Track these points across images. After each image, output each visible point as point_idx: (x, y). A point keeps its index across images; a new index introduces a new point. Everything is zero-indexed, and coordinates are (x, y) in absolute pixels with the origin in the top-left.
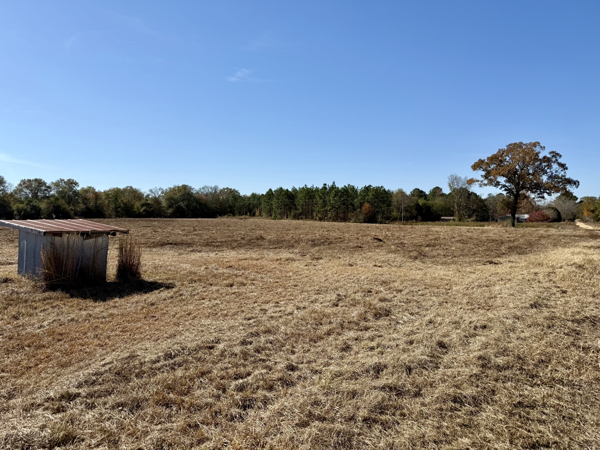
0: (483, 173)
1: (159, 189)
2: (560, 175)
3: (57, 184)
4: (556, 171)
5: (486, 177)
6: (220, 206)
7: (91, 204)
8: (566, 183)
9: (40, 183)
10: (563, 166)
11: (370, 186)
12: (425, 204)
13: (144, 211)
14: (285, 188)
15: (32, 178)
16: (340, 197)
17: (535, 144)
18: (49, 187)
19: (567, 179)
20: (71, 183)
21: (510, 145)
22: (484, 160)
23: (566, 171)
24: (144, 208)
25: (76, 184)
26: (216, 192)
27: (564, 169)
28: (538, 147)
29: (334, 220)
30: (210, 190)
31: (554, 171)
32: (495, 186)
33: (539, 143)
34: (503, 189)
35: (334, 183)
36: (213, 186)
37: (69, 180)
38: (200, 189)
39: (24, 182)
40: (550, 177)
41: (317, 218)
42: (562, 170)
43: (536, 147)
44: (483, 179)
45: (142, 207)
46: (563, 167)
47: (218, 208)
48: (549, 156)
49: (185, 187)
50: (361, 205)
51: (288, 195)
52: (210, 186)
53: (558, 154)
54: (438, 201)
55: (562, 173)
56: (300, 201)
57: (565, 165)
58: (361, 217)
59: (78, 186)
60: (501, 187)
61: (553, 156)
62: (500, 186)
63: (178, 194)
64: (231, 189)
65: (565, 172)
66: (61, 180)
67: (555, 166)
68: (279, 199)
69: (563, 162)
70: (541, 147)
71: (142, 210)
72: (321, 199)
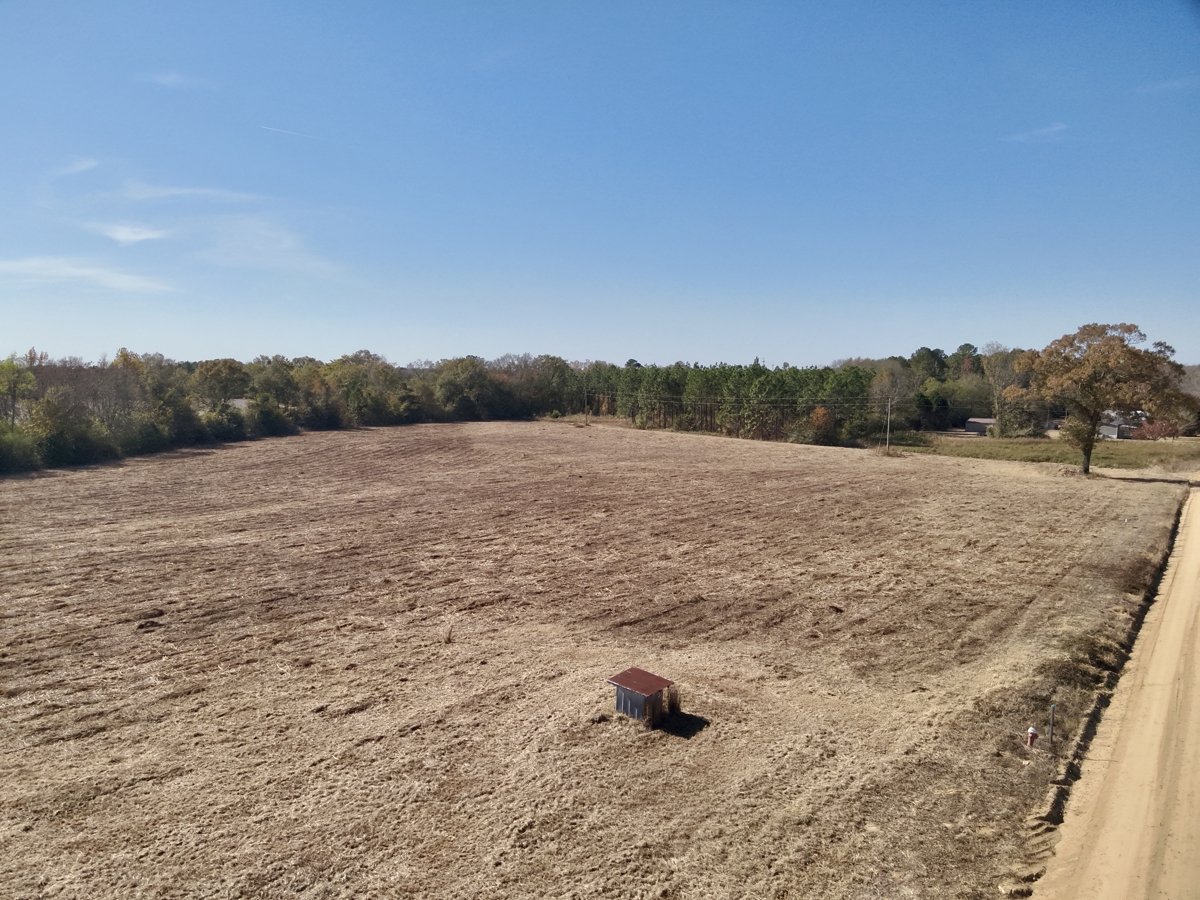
6: (535, 394)
7: (320, 404)
12: (937, 394)
13: (407, 409)
16: (769, 393)
21: (1085, 326)
24: (405, 404)
26: (526, 365)
28: (1134, 334)
29: (756, 436)
30: (516, 362)
33: (1136, 328)
35: (757, 360)
36: (521, 355)
40: (1153, 386)
41: (724, 431)
42: (1175, 377)
43: (1130, 333)
46: (1178, 370)
47: (532, 399)
48: (1153, 350)
49: (472, 360)
50: (810, 410)
52: (516, 354)
53: (1168, 348)
54: (966, 383)
55: (1176, 380)
57: (1182, 366)
58: (810, 433)
61: (1160, 351)
63: (463, 376)
64: (553, 358)
65: (1181, 380)
66: (262, 357)
69: (1178, 362)
71: (402, 407)
72: (731, 395)
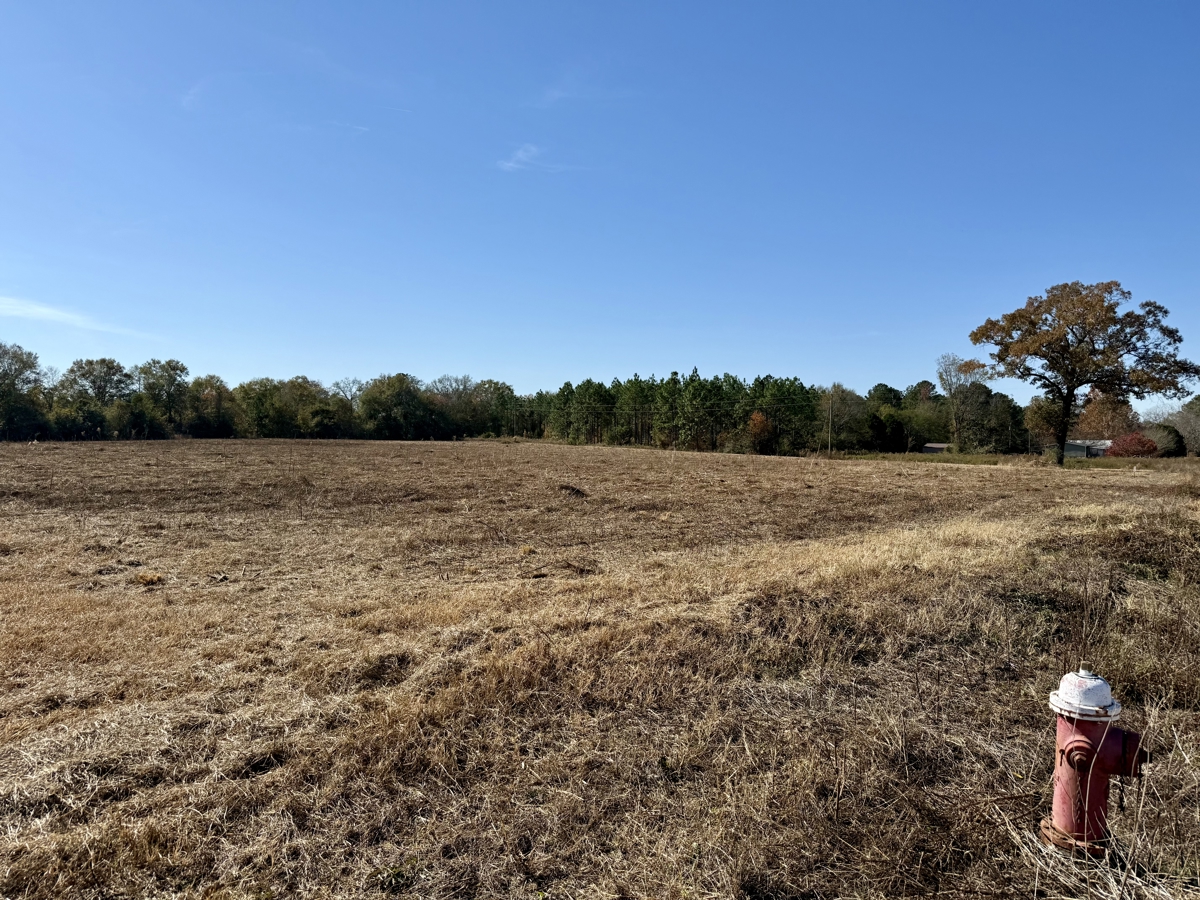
0: (996, 349)
1: (354, 382)
2: (1165, 355)
3: (146, 371)
4: (1157, 346)
5: (1001, 358)
6: (472, 417)
7: (210, 411)
8: (1178, 372)
9: (110, 367)
10: (1172, 335)
11: (769, 377)
12: (891, 416)
13: (318, 425)
14: (596, 380)
15: (96, 357)
16: (705, 399)
17: (1109, 287)
18: (128, 376)
19: (1180, 362)
20: (174, 368)
21: (1053, 288)
22: (998, 321)
23: (1178, 344)
24: (316, 419)
25: (183, 369)
26: (465, 388)
27: (1175, 341)
28: (1115, 293)
29: (691, 448)
30: (454, 385)
31: (1151, 346)
32: (1020, 377)
33: (1117, 285)
34: (1039, 383)
35: (696, 370)
36: (460, 377)
37: (169, 363)
38: (435, 382)
39: (79, 364)
40: (1141, 358)
41: (658, 443)
42: (1169, 344)
43: (1111, 293)
44: (994, 362)
45: (314, 417)
46: (1173, 337)
47: (468, 421)
48: (1140, 312)
49: (402, 378)
50: (747, 414)
51: (601, 396)
52: (455, 376)
53: (1160, 308)
54: (923, 411)
55: (1171, 349)
56: (624, 407)
57: (1177, 331)
58: (746, 441)
59: (187, 373)
60: (1035, 380)
61: (1149, 313)
62: (1032, 377)
63: (388, 393)
64: (497, 384)
65: (1177, 348)
66: (154, 362)
67: (1153, 335)
68: (582, 403)
69: (1172, 326)
70: (1123, 293)
71: (313, 423)
72: (665, 404)
